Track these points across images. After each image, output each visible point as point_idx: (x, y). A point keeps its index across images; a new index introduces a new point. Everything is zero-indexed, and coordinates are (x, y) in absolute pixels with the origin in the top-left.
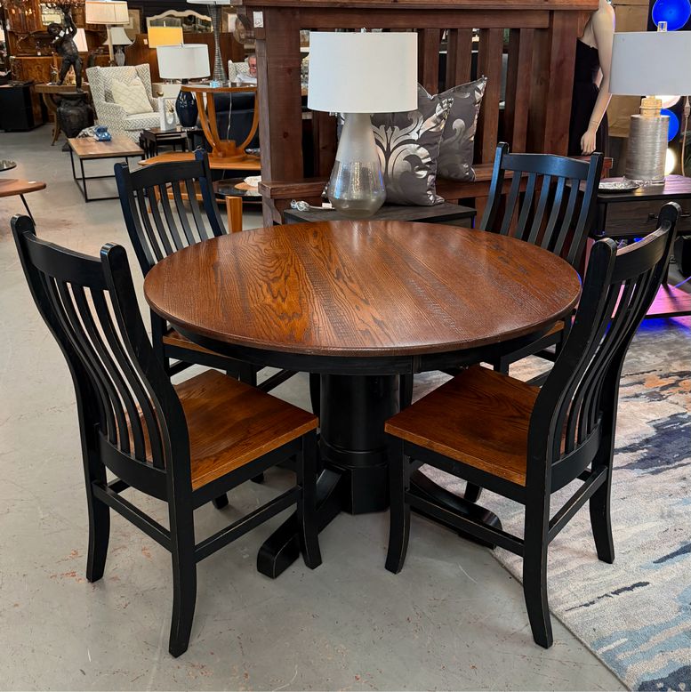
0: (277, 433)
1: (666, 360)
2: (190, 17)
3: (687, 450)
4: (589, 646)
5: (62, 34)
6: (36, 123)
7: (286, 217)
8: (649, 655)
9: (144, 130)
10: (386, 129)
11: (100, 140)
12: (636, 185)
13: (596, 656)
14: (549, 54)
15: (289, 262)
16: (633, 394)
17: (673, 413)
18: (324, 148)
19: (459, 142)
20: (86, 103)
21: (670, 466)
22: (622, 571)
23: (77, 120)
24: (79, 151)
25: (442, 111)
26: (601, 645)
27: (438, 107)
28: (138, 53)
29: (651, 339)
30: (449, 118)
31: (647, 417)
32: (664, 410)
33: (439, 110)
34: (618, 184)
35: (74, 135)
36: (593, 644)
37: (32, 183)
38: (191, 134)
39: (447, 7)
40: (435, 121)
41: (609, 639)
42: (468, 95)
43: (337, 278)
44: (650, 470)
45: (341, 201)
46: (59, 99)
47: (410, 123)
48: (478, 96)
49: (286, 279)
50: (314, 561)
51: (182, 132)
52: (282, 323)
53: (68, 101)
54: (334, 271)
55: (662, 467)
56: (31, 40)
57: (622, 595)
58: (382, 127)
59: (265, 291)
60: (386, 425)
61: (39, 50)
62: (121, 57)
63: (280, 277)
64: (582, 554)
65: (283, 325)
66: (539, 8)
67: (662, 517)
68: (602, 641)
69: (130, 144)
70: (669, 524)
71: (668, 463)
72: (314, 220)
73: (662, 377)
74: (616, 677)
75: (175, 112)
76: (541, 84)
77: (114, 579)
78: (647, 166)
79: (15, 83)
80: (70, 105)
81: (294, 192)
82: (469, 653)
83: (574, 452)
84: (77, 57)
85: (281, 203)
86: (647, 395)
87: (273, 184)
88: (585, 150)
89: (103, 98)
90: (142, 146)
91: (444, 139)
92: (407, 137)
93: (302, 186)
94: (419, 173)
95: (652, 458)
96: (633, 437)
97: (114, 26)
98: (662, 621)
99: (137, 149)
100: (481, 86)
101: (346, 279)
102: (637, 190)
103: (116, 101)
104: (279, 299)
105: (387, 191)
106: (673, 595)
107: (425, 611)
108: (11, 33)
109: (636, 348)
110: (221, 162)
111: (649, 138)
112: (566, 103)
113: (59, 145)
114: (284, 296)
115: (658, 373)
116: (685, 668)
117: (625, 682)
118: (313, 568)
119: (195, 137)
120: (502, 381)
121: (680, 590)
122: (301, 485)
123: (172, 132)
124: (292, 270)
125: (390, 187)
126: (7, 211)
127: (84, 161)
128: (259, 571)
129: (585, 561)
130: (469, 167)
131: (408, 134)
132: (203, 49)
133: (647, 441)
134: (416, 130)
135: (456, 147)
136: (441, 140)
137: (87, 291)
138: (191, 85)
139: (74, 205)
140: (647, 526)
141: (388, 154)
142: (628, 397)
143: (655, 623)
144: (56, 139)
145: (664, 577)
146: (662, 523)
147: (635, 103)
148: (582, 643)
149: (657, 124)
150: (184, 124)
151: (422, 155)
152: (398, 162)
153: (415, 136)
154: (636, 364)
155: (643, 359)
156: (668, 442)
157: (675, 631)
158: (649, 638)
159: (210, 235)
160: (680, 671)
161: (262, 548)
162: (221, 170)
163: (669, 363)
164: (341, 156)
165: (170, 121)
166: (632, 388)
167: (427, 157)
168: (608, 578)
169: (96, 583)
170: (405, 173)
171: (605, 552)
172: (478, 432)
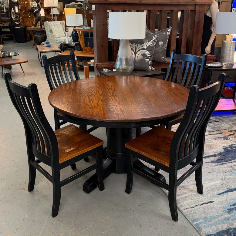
0: (89, 146)
1: (231, 126)
2: (80, 4)
3: (234, 157)
4: (190, 221)
5: (36, 10)
6: (28, 40)
7: (101, 74)
8: (211, 226)
9: (61, 43)
10: (135, 45)
11: (47, 46)
12: (223, 65)
13: (192, 225)
14: (195, 19)
15: (97, 89)
16: (218, 137)
17: (231, 144)
18: (115, 51)
19: (161, 49)
20: (43, 33)
21: (228, 162)
22: (205, 197)
23: (41, 39)
24: (40, 50)
25: (155, 39)
26: (194, 222)
27: (154, 37)
28: (61, 17)
29: (227, 118)
30: (157, 41)
31: (222, 145)
32: (227, 143)
33: (154, 38)
34: (217, 65)
35: (39, 44)
36: (192, 221)
37: (24, 60)
38: (76, 45)
39: (158, 3)
40: (152, 42)
41: (198, 220)
42: (165, 33)
43: (112, 95)
44: (220, 163)
45: (119, 69)
46: (35, 32)
47: (144, 43)
48: (168, 34)
49: (95, 95)
50: (102, 189)
51: (73, 44)
52: (90, 110)
53: (38, 33)
54: (111, 93)
55: (225, 162)
56: (27, 12)
57: (204, 205)
58: (134, 44)
59: (87, 99)
60: (125, 145)
61: (29, 15)
62: (56, 18)
63: (93, 94)
64: (192, 191)
65: (90, 111)
66: (191, 3)
67: (222, 180)
68: (195, 220)
69: (57, 48)
70: (224, 182)
71: (227, 161)
72: (109, 75)
73: (229, 131)
74: (198, 232)
75: (71, 37)
76: (192, 29)
77: (37, 191)
78: (228, 59)
79: (21, 26)
80: (38, 34)
81: (104, 65)
82: (150, 222)
83: (187, 156)
84: (41, 18)
85: (100, 69)
86: (223, 138)
87: (98, 63)
88: (207, 53)
89: (49, 32)
90: (60, 49)
91: (156, 48)
92: (142, 48)
93: (107, 64)
94: (146, 60)
95: (221, 159)
96: (216, 152)
97: (54, 8)
98: (217, 215)
99: (59, 49)
100: (169, 30)
101: (115, 96)
102: (223, 67)
103: (53, 33)
104: (91, 102)
105: (135, 66)
106: (222, 206)
107: (137, 207)
108: (20, 10)
109: (221, 121)
110: (86, 54)
111: (228, 49)
112: (200, 36)
113: (35, 47)
114: (93, 101)
115: (228, 130)
116: (222, 231)
117: (201, 234)
118: (101, 191)
119: (78, 46)
120: (167, 131)
121: (225, 204)
122: (97, 163)
123: (70, 44)
124: (98, 92)
125: (136, 64)
126: (16, 69)
127: (41, 53)
128: (84, 190)
129: (193, 193)
130: (165, 58)
131: (142, 47)
132: (81, 16)
133: (220, 153)
134: (145, 45)
135: (160, 51)
136: (154, 48)
137: (25, 98)
138: (76, 28)
139: (38, 67)
140: (216, 182)
141: (135, 53)
142: (216, 138)
143: (214, 215)
144: (34, 45)
145: (220, 200)
146: (221, 182)
147: (224, 36)
148: (188, 220)
149: (231, 44)
150: (74, 41)
151: (147, 54)
152: (139, 56)
153: (145, 47)
154: (221, 127)
155: (223, 125)
156: (228, 154)
157: (220, 218)
158: (211, 220)
159: (75, 79)
160: (221, 231)
161: (85, 183)
162: (86, 57)
163: (232, 127)
164: (119, 54)
165: (70, 40)
166: (218, 135)
167: (149, 54)
168: (200, 199)
169: (31, 192)
170: (141, 60)
171: (200, 190)
172: (156, 148)
